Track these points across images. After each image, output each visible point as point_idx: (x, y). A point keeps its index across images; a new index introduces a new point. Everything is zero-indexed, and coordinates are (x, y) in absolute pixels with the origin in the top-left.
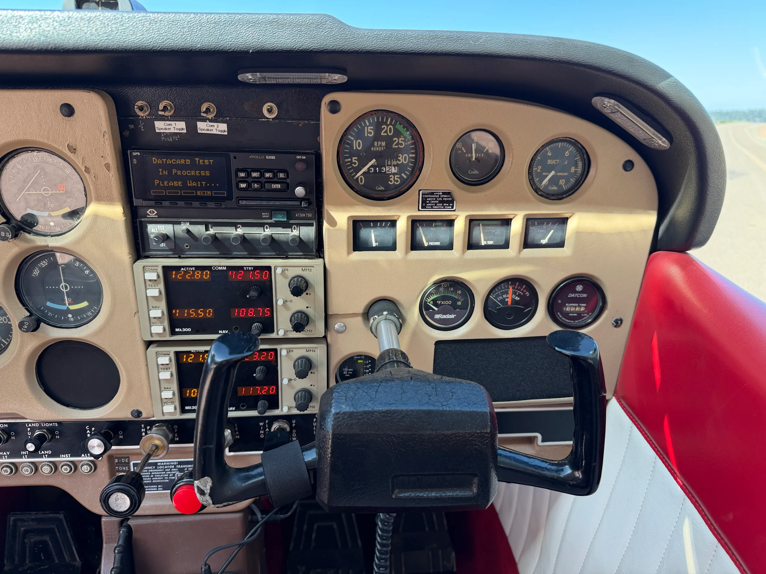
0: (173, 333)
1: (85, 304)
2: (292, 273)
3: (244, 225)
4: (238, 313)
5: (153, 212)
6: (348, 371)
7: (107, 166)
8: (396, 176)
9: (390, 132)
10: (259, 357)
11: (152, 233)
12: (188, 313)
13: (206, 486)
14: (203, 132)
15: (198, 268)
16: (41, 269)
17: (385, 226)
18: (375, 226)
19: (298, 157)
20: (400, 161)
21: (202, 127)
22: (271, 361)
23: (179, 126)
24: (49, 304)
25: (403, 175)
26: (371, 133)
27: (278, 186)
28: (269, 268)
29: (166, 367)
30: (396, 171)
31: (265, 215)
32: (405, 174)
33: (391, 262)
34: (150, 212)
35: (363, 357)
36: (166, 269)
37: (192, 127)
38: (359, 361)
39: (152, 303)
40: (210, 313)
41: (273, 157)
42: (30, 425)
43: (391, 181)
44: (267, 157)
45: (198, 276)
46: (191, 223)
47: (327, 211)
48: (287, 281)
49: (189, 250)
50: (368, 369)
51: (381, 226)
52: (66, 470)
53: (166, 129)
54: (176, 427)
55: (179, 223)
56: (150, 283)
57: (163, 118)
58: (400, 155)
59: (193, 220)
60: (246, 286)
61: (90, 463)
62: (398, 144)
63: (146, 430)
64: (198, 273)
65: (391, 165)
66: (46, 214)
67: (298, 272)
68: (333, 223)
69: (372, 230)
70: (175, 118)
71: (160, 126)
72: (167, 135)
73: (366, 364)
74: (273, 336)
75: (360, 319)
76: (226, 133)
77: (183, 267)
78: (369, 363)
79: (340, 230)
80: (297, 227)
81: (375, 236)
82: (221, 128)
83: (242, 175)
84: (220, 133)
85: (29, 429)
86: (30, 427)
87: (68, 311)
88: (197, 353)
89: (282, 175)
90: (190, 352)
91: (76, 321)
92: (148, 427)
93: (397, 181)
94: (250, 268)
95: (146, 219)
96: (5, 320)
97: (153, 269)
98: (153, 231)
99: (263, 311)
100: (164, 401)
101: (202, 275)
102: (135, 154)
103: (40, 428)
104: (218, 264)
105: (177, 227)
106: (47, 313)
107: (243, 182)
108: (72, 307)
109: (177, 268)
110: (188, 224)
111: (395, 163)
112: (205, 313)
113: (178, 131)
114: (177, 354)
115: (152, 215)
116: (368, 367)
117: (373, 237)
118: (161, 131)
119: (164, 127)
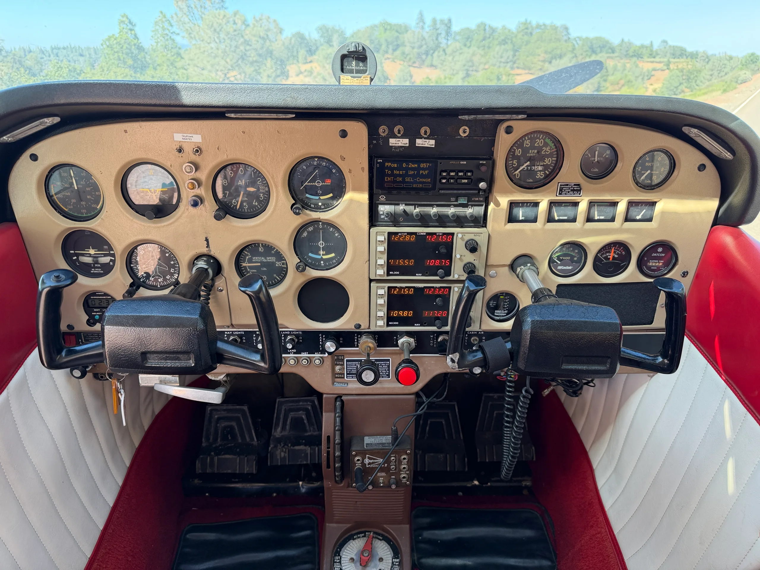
0: (388, 274)
1: (333, 255)
2: (467, 237)
3: (438, 206)
4: (430, 262)
5: (383, 197)
6: (493, 303)
7: (363, 169)
8: (542, 172)
9: (541, 144)
10: (439, 292)
11: (381, 211)
12: (399, 262)
13: (456, 358)
14: (419, 145)
15: (409, 234)
16: (308, 232)
17: (529, 206)
18: (522, 206)
19: (481, 162)
20: (545, 162)
21: (419, 142)
22: (446, 295)
23: (405, 142)
24: (310, 254)
25: (546, 172)
26: (528, 144)
27: (466, 181)
28: (453, 234)
29: (382, 296)
30: (541, 169)
31: (453, 199)
32: (548, 171)
33: (533, 231)
34: (381, 197)
35: (504, 294)
36: (390, 234)
37: (412, 142)
38: (501, 297)
39: (379, 255)
40: (412, 262)
41: (465, 163)
42: (284, 333)
43: (538, 176)
44: (461, 163)
45: (407, 239)
46: (406, 205)
47: (495, 197)
48: (464, 243)
49: (403, 222)
50: (507, 302)
51: (527, 206)
52: (305, 362)
53: (396, 144)
54: (377, 336)
55: (398, 204)
56: (379, 243)
57: (395, 137)
58: (546, 159)
59: (408, 203)
60: (437, 246)
61: (320, 359)
62: (546, 151)
63: (358, 337)
64: (408, 237)
65: (539, 165)
66: (317, 198)
67: (472, 237)
68: (497, 204)
69: (521, 209)
70: (403, 137)
71: (393, 142)
72: (396, 148)
73: (506, 299)
74: (451, 278)
75: (507, 269)
76: (433, 146)
77: (400, 233)
78: (508, 298)
79: (502, 209)
80: (472, 207)
81: (523, 213)
82: (431, 143)
83: (444, 174)
84: (430, 146)
85: (283, 335)
86: (284, 334)
87: (322, 259)
88: (401, 288)
89: (469, 174)
90: (396, 287)
91: (325, 265)
92: (359, 336)
93: (542, 176)
94: (440, 234)
95: (379, 202)
96: (280, 264)
97: (382, 233)
98: (382, 209)
99: (445, 262)
100: (378, 318)
101: (410, 238)
102: (379, 161)
103: (290, 335)
104: (422, 231)
105: (397, 207)
106: (308, 260)
107: (444, 178)
108: (324, 257)
109: (396, 234)
110: (404, 205)
111: (542, 164)
112: (409, 262)
113: (403, 145)
114: (389, 288)
115: (382, 199)
116: (507, 301)
117: (520, 213)
118: (393, 145)
119: (395, 142)
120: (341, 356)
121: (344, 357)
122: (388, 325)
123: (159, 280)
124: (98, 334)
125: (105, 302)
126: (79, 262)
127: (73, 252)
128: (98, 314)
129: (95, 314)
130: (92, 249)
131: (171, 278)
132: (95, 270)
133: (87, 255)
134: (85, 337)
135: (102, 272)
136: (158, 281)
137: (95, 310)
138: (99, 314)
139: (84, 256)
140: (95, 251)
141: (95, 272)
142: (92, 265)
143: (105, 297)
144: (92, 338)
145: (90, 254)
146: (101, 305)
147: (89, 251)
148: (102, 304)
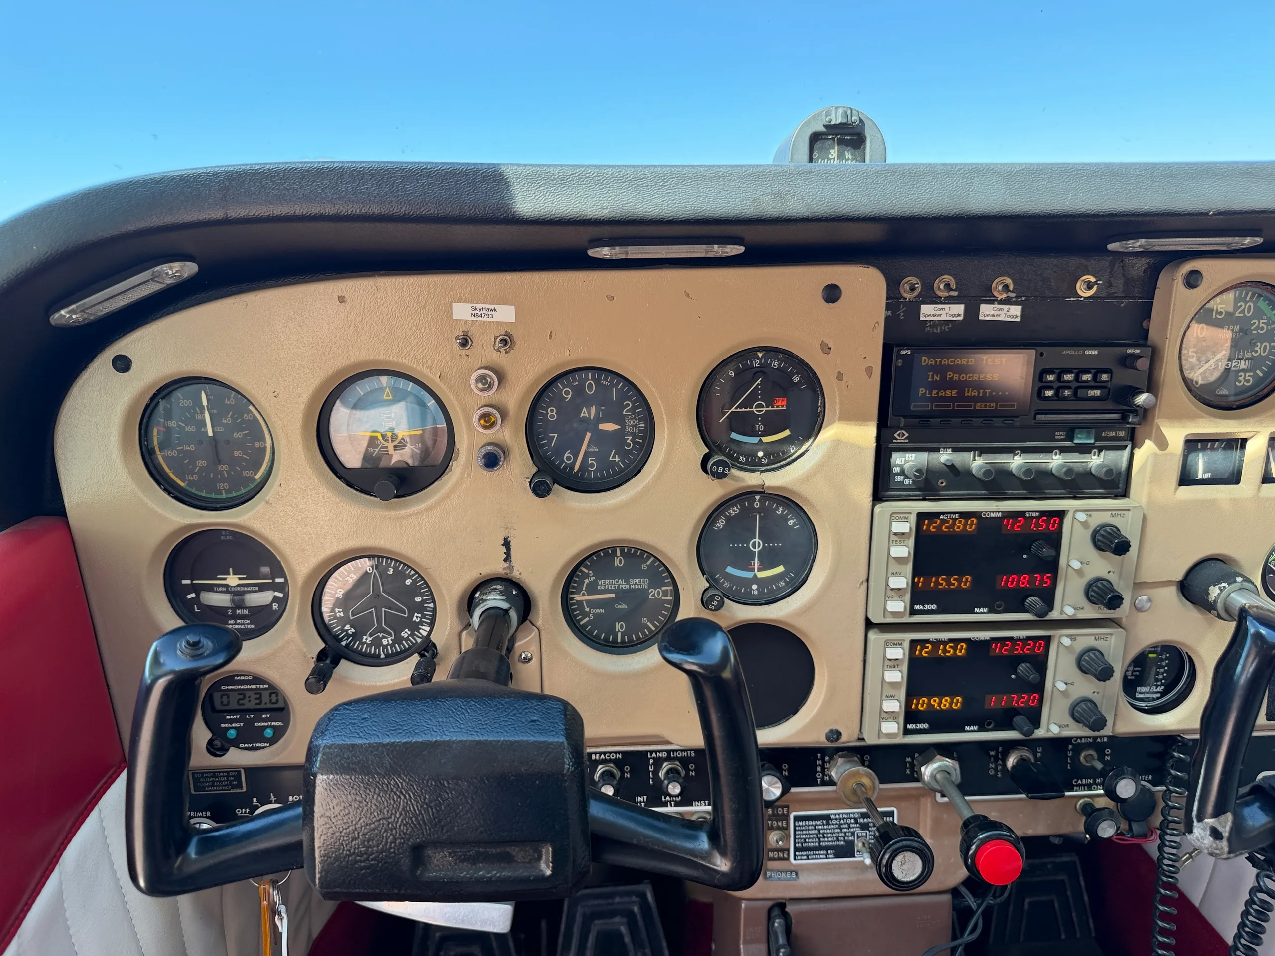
0: (913, 612)
1: (780, 569)
2: (1097, 520)
3: (1025, 450)
4: (1006, 582)
5: (904, 435)
6: (1133, 671)
7: (869, 371)
8: (1248, 374)
9: (1249, 312)
10: (1022, 649)
11: (897, 466)
12: (937, 583)
13: (1224, 827)
14: (987, 318)
15: (965, 515)
16: (729, 519)
17: (1217, 449)
18: (1204, 449)
19: (1130, 351)
20: (1256, 352)
21: (987, 312)
22: (1038, 655)
23: (956, 312)
24: (730, 570)
25: (1258, 372)
26: (1222, 313)
27: (1098, 393)
28: (1061, 514)
29: (894, 664)
30: (1245, 367)
31: (1060, 435)
32: (1262, 371)
33: (1234, 502)
34: (899, 435)
35: (1159, 649)
36: (921, 516)
37: (972, 312)
38: (1151, 655)
39: (894, 567)
40: (967, 582)
41: (1095, 352)
42: (654, 755)
43: (1240, 382)
44: (1088, 352)
45: (959, 527)
46: (955, 450)
47: (1159, 428)
48: (1088, 534)
49: (944, 489)
50: (1164, 667)
51: (1212, 449)
53: (935, 315)
54: (867, 758)
55: (937, 450)
56: (895, 538)
57: (934, 299)
58: (1258, 344)
59: (961, 445)
60: (1025, 542)
62: (1258, 328)
63: (824, 761)
64: (960, 522)
65: (1240, 359)
66: (755, 440)
67: (1106, 518)
68: (1162, 443)
69: (1201, 454)
70: (950, 300)
71: (928, 312)
72: (934, 324)
73: (1162, 660)
74: (1055, 615)
75: (1173, 590)
76: (1018, 320)
77: (943, 513)
78: (1167, 658)
79: (1172, 454)
80: (1100, 451)
81: (1205, 463)
82: (1014, 313)
83: (1051, 378)
84: (1009, 319)
85: (651, 761)
86: (654, 758)
87: (755, 579)
88: (937, 643)
89: (1105, 377)
90: (928, 641)
91: (761, 592)
92: (827, 758)
93: (1248, 381)
94: (1034, 515)
95: (890, 445)
96: (659, 594)
97: (902, 516)
98: (898, 461)
99: (1042, 579)
100: (884, 715)
101: (965, 525)
102: (903, 352)
103: (669, 759)
104: (995, 509)
105: (934, 455)
106: (723, 583)
107: (1050, 388)
108: (761, 575)
109: (933, 516)
110: (949, 451)
111: (1249, 355)
112: (960, 581)
113: (951, 318)
114: (914, 643)
115: (901, 439)
116: (1164, 664)
117: (1201, 464)
118: (928, 319)
119: (934, 313)
120: (783, 807)
121: (788, 811)
122: (907, 732)
123: (385, 642)
124: (228, 772)
125: (253, 696)
126: (201, 606)
127: (188, 582)
128: (233, 725)
129: (226, 725)
130: (234, 573)
131: (412, 635)
132: (235, 624)
133: (221, 589)
134: (196, 781)
135: (253, 626)
136: (382, 644)
137: (228, 717)
138: (237, 725)
139: (213, 591)
140: (240, 579)
141: (237, 627)
142: (230, 611)
143: (254, 687)
144: (213, 782)
145: (227, 586)
146: (243, 704)
147: (225, 579)
148: (245, 701)
